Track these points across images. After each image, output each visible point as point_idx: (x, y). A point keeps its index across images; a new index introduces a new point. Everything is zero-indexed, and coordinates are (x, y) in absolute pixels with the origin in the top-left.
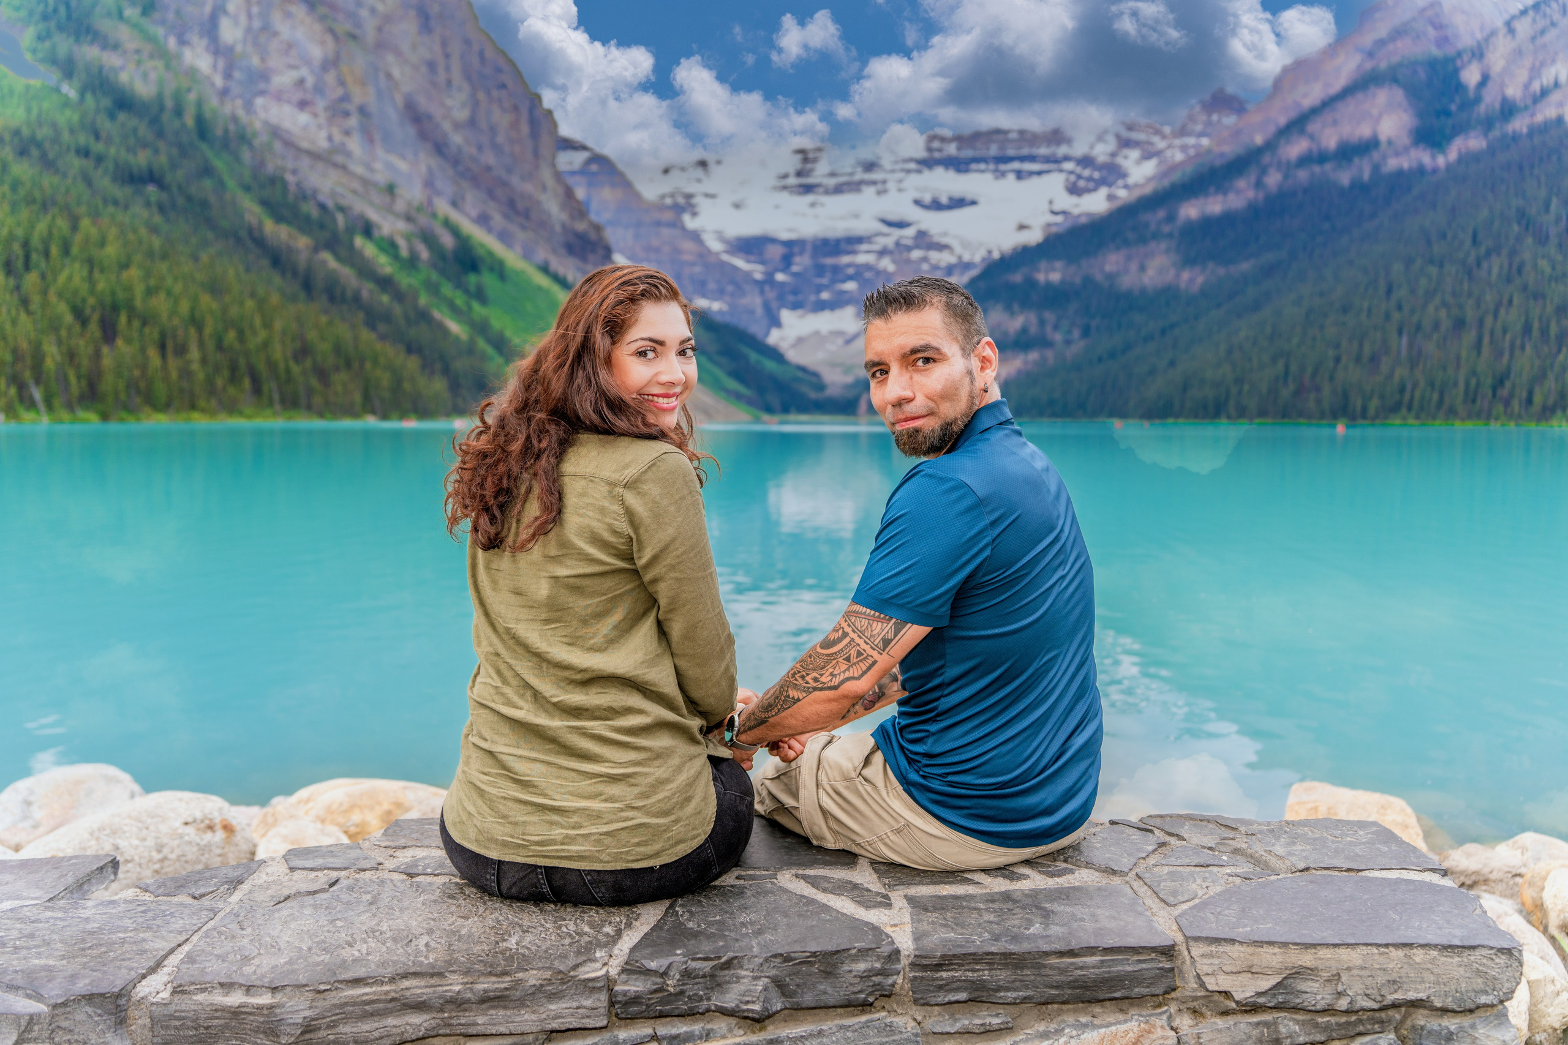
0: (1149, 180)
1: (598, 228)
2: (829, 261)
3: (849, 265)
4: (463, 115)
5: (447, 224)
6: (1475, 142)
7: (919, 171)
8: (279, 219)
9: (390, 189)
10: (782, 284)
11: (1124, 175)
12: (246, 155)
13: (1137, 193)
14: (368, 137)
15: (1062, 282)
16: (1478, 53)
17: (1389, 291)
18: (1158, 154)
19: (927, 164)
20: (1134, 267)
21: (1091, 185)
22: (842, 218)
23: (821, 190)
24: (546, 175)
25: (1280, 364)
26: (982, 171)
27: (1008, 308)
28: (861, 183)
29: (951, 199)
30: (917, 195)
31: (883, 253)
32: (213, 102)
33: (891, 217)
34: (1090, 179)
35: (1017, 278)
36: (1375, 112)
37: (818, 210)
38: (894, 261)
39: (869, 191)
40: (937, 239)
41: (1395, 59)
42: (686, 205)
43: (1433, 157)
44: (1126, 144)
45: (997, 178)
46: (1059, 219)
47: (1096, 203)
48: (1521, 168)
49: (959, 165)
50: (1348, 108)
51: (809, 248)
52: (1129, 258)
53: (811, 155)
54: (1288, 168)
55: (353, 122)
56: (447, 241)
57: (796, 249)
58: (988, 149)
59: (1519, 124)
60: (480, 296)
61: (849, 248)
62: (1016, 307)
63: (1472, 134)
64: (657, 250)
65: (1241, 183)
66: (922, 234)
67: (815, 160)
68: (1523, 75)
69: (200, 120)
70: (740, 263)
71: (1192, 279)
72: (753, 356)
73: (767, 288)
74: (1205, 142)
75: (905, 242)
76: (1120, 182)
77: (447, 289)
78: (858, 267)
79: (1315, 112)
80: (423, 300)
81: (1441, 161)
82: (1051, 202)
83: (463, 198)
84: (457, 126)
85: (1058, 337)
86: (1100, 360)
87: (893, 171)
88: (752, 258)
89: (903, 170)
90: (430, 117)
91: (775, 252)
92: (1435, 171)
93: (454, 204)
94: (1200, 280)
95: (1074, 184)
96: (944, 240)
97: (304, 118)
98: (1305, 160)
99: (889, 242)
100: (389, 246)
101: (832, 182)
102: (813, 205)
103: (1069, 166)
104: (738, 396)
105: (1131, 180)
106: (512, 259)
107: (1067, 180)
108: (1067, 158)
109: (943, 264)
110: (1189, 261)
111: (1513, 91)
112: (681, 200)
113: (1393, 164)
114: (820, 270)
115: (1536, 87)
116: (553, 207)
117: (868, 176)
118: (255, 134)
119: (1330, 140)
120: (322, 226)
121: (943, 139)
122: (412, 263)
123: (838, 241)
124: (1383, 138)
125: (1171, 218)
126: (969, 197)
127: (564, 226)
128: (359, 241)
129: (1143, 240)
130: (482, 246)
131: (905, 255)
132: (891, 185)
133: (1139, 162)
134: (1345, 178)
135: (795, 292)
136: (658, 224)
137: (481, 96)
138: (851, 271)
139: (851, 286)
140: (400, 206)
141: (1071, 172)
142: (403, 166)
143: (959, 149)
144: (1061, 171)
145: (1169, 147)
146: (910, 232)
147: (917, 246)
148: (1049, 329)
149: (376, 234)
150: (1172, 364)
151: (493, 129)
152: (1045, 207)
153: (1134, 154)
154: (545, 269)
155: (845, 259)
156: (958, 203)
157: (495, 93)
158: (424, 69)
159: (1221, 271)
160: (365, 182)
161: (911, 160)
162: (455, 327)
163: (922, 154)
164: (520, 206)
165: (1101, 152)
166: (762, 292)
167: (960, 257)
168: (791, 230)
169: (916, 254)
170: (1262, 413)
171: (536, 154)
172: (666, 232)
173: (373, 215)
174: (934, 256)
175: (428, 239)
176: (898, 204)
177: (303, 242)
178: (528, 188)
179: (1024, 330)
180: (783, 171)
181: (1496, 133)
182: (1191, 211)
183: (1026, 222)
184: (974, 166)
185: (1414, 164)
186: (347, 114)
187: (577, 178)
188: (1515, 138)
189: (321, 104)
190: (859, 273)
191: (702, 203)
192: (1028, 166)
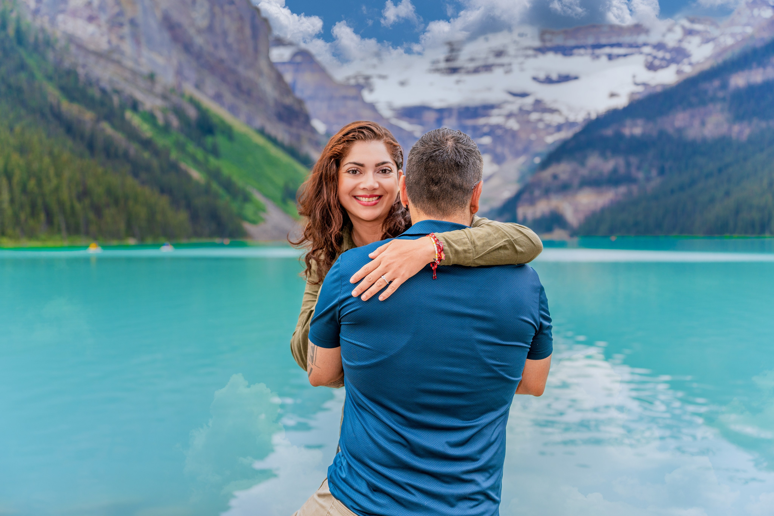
0: (707, 59)
1: (300, 102)
2: (470, 122)
3: (485, 125)
4: (203, 23)
5: (193, 102)
7: (535, 56)
8: (72, 99)
9: (152, 77)
11: (688, 56)
12: (50, 55)
13: (698, 69)
14: (136, 40)
15: (643, 134)
18: (713, 39)
19: (542, 50)
20: (697, 123)
21: (664, 63)
22: (479, 91)
23: (464, 71)
24: (263, 65)
26: (583, 55)
27: (603, 155)
28: (493, 65)
29: (559, 75)
30: (535, 74)
31: (509, 116)
32: (28, 19)
33: (516, 90)
34: (663, 59)
35: (609, 132)
37: (462, 85)
38: (517, 122)
39: (498, 72)
40: (549, 105)
42: (365, 84)
44: (689, 32)
45: (593, 59)
46: (640, 89)
49: (565, 51)
51: (455, 113)
53: (456, 46)
55: (126, 30)
56: (192, 113)
57: (445, 114)
58: (586, 39)
60: (215, 152)
61: (485, 113)
62: (608, 154)
64: (344, 117)
66: (538, 102)
67: (459, 50)
69: (19, 32)
70: (405, 125)
71: (741, 131)
75: (525, 107)
76: (686, 61)
77: (191, 148)
78: (491, 126)
80: (174, 155)
82: (634, 77)
83: (204, 83)
84: (200, 31)
85: (641, 175)
86: (672, 192)
87: (516, 56)
88: (414, 121)
89: (523, 55)
90: (180, 26)
91: (430, 117)
93: (198, 86)
94: (747, 131)
95: (651, 63)
96: (555, 106)
97: (91, 28)
99: (514, 108)
100: (150, 118)
101: (471, 66)
102: (458, 82)
103: (647, 50)
105: (694, 60)
106: (238, 125)
107: (646, 60)
108: (645, 44)
109: (554, 123)
110: (738, 118)
112: (361, 81)
114: (464, 128)
116: (268, 87)
117: (498, 60)
118: (57, 40)
120: (102, 104)
121: (552, 32)
122: (166, 129)
123: (477, 108)
125: (724, 86)
126: (573, 73)
127: (276, 101)
128: (129, 114)
129: (703, 103)
130: (217, 115)
131: (526, 117)
132: (515, 67)
133: (699, 46)
136: (345, 98)
137: (217, 9)
138: (486, 129)
139: (486, 140)
140: (158, 89)
141: (649, 54)
142: (160, 60)
143: (564, 39)
144: (641, 53)
145: (723, 34)
146: (529, 101)
147: (535, 110)
148: (633, 170)
149: (141, 109)
150: (727, 194)
151: (225, 34)
152: (630, 80)
153: (696, 40)
154: (262, 132)
155: (482, 121)
156: (565, 78)
157: (227, 8)
159: (763, 125)
160: (134, 73)
161: (529, 48)
162: (196, 174)
163: (537, 43)
164: (244, 87)
165: (671, 39)
167: (567, 118)
168: (441, 101)
169: (534, 116)
171: (256, 50)
172: (350, 104)
173: (139, 96)
174: (548, 117)
175: (178, 112)
176: (520, 80)
177: (88, 116)
178: (250, 74)
179: (615, 171)
180: (436, 59)
182: (739, 80)
183: (615, 91)
184: (576, 51)
186: (121, 25)
187: (286, 67)
189: (103, 18)
190: (492, 131)
191: (376, 82)
192: (616, 51)
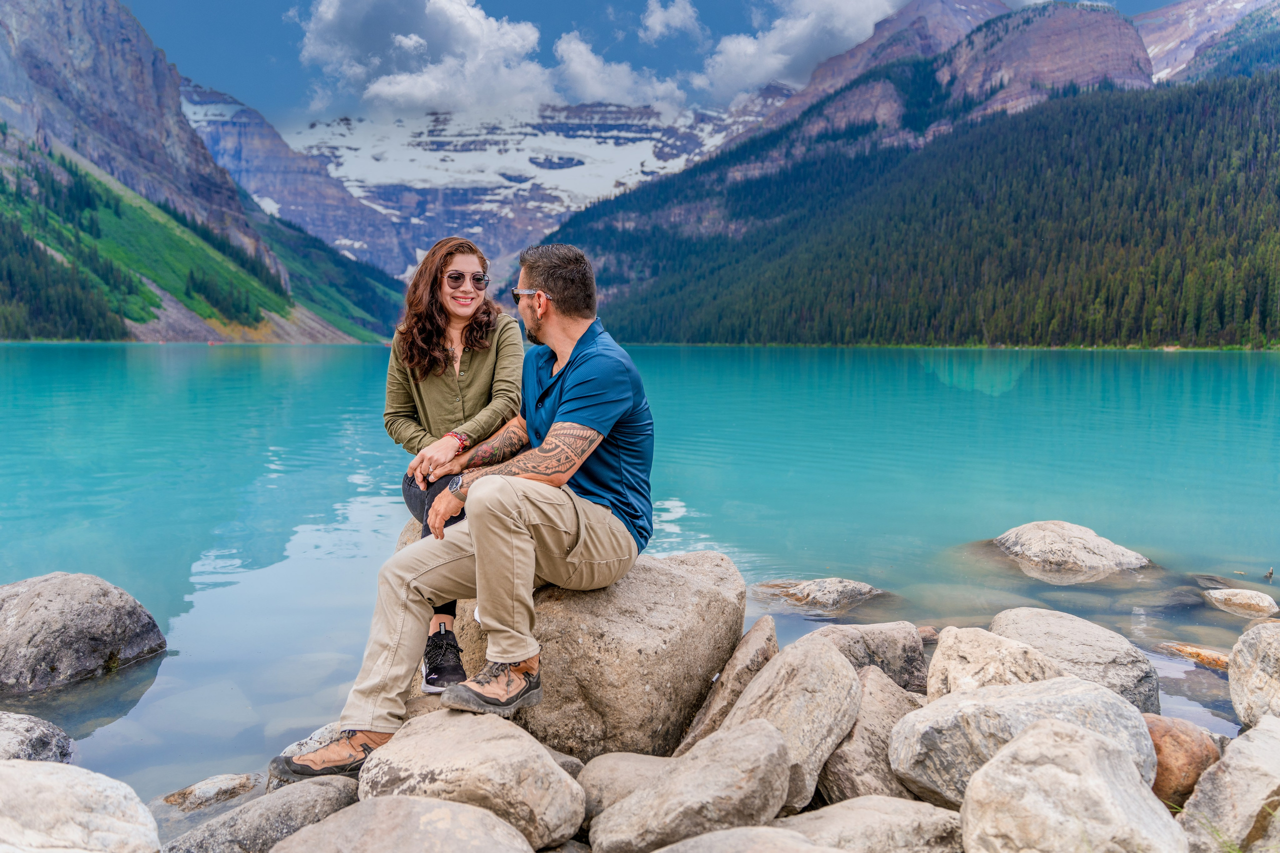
0: (717, 148)
1: (223, 172)
2: (458, 208)
3: (475, 212)
4: (85, 64)
5: (63, 162)
6: (944, 128)
7: (536, 135)
10: (417, 227)
11: (701, 145)
13: (706, 158)
15: (636, 229)
16: (949, 59)
17: (873, 242)
18: (725, 128)
19: (541, 129)
20: (693, 219)
21: (675, 152)
22: (469, 172)
23: (451, 147)
24: (171, 122)
25: (788, 298)
26: (588, 137)
28: (485, 142)
29: (560, 159)
30: (533, 155)
31: (504, 202)
33: (509, 173)
34: (673, 147)
35: (600, 225)
36: (874, 100)
37: (448, 164)
38: (512, 210)
39: (492, 150)
40: (548, 192)
41: (893, 60)
42: (332, 156)
43: (916, 138)
44: (701, 118)
45: (599, 143)
46: (649, 178)
47: (676, 165)
48: (972, 149)
49: (569, 131)
50: (854, 97)
51: (440, 196)
52: (689, 211)
53: (442, 117)
54: (811, 142)
56: (63, 178)
57: (429, 198)
58: (592, 118)
59: (976, 115)
60: (94, 230)
61: (476, 197)
62: (598, 249)
63: (943, 121)
64: (303, 195)
65: (775, 154)
66: (537, 187)
67: (445, 122)
68: (978, 78)
70: (379, 208)
71: (736, 229)
72: (380, 288)
73: (403, 230)
74: (760, 119)
75: (521, 193)
76: (697, 151)
77: (55, 222)
78: (484, 213)
79: (829, 99)
80: (27, 231)
81: (921, 141)
82: (642, 165)
83: (84, 140)
84: (79, 74)
85: (633, 275)
86: (662, 294)
87: (512, 134)
88: (390, 204)
89: (520, 133)
90: (50, 64)
91: (411, 199)
92: (917, 149)
93: (75, 146)
94: (744, 230)
95: (661, 149)
96: (554, 193)
98: (823, 137)
99: (509, 193)
101: (461, 140)
102: (443, 160)
103: (657, 135)
104: (364, 323)
105: (705, 149)
106: (130, 197)
107: (655, 146)
108: (656, 129)
109: (554, 213)
110: (735, 215)
111: (972, 89)
112: (327, 152)
113: (887, 142)
114: (451, 216)
115: (987, 86)
116: (178, 152)
117: (489, 137)
119: (841, 122)
121: (554, 109)
122: (19, 197)
123: (466, 191)
124: (879, 122)
125: (721, 180)
126: (577, 158)
127: (188, 170)
129: (699, 197)
130: (99, 183)
131: (523, 205)
132: (510, 146)
133: (711, 134)
134: (851, 153)
135: (429, 235)
136: (305, 172)
137: (103, 47)
138: (477, 217)
139: (477, 230)
140: (12, 144)
141: (659, 141)
142: (15, 107)
143: (567, 117)
144: (651, 139)
145: (734, 123)
146: (527, 185)
147: (532, 198)
148: (625, 268)
150: (715, 298)
151: (115, 78)
152: (638, 168)
153: (708, 128)
154: (164, 207)
155: (473, 207)
156: (568, 162)
157: (118, 46)
158: (43, 20)
159: (760, 223)
161: (527, 125)
162: (59, 257)
163: (537, 121)
164: (144, 150)
165: (682, 123)
166: (398, 233)
167: (568, 207)
168: (425, 181)
169: (531, 204)
170: (773, 339)
171: (160, 103)
172: (311, 178)
174: (547, 206)
175: (42, 177)
176: (517, 163)
178: (153, 133)
179: (606, 269)
180: (419, 131)
181: (959, 122)
182: (736, 174)
183: (623, 181)
184: (580, 133)
185: (902, 143)
187: (228, 128)
188: (973, 125)
190: (484, 219)
191: (347, 156)
192: (623, 134)
